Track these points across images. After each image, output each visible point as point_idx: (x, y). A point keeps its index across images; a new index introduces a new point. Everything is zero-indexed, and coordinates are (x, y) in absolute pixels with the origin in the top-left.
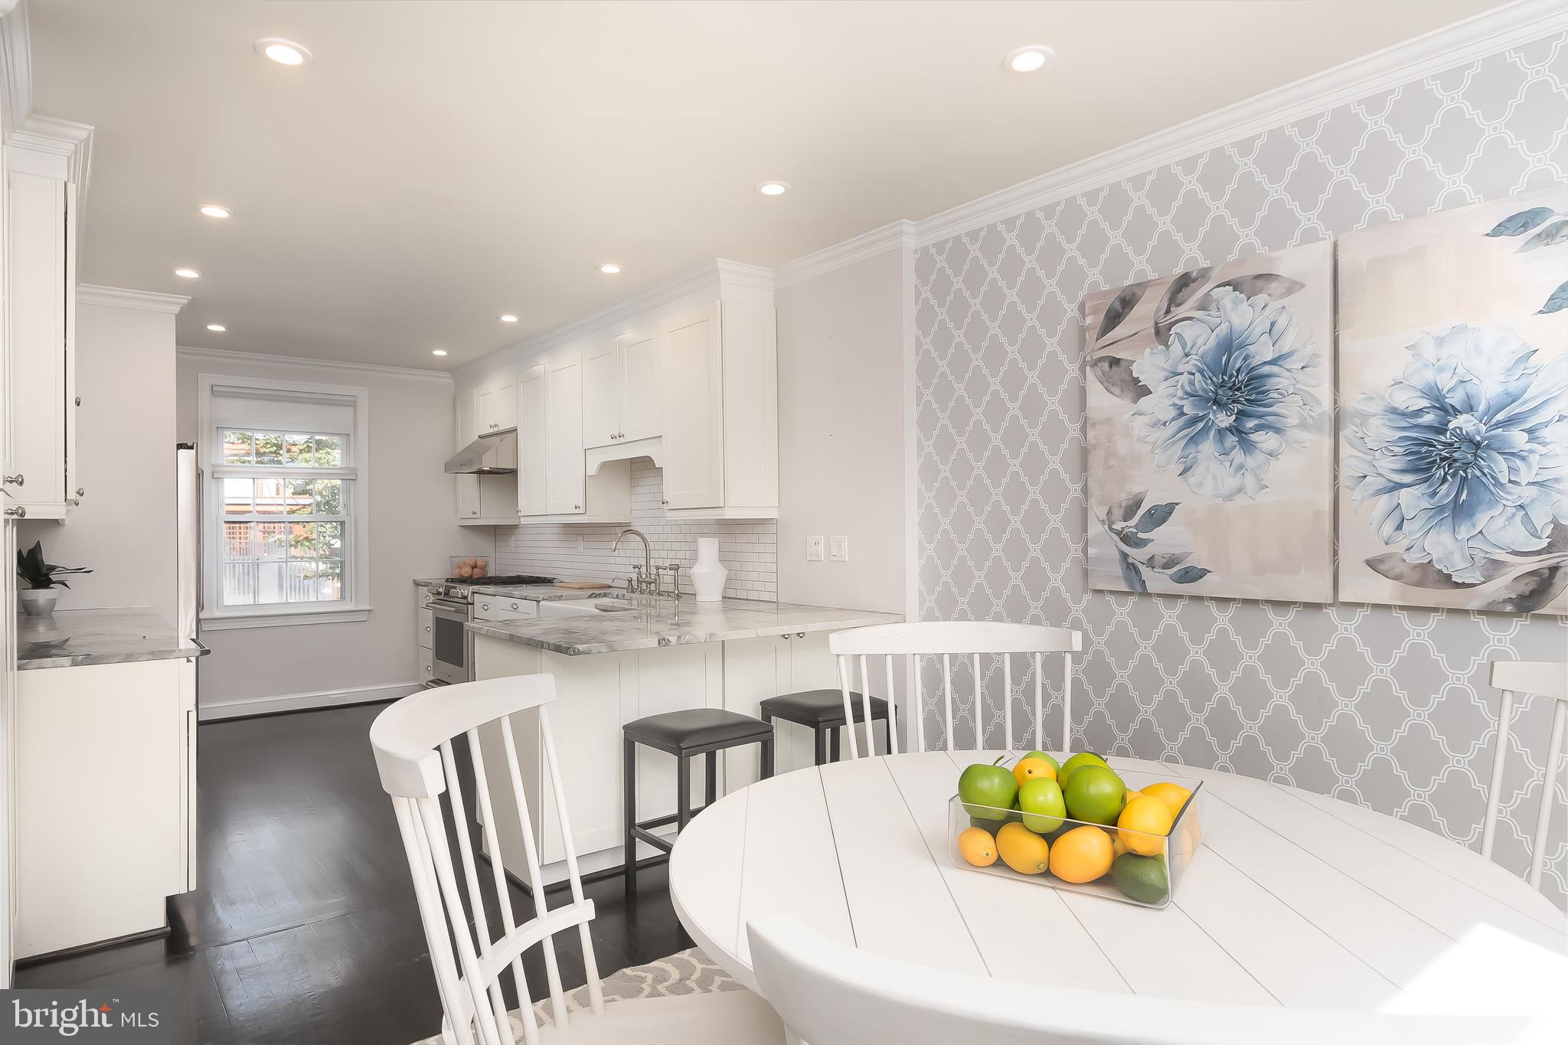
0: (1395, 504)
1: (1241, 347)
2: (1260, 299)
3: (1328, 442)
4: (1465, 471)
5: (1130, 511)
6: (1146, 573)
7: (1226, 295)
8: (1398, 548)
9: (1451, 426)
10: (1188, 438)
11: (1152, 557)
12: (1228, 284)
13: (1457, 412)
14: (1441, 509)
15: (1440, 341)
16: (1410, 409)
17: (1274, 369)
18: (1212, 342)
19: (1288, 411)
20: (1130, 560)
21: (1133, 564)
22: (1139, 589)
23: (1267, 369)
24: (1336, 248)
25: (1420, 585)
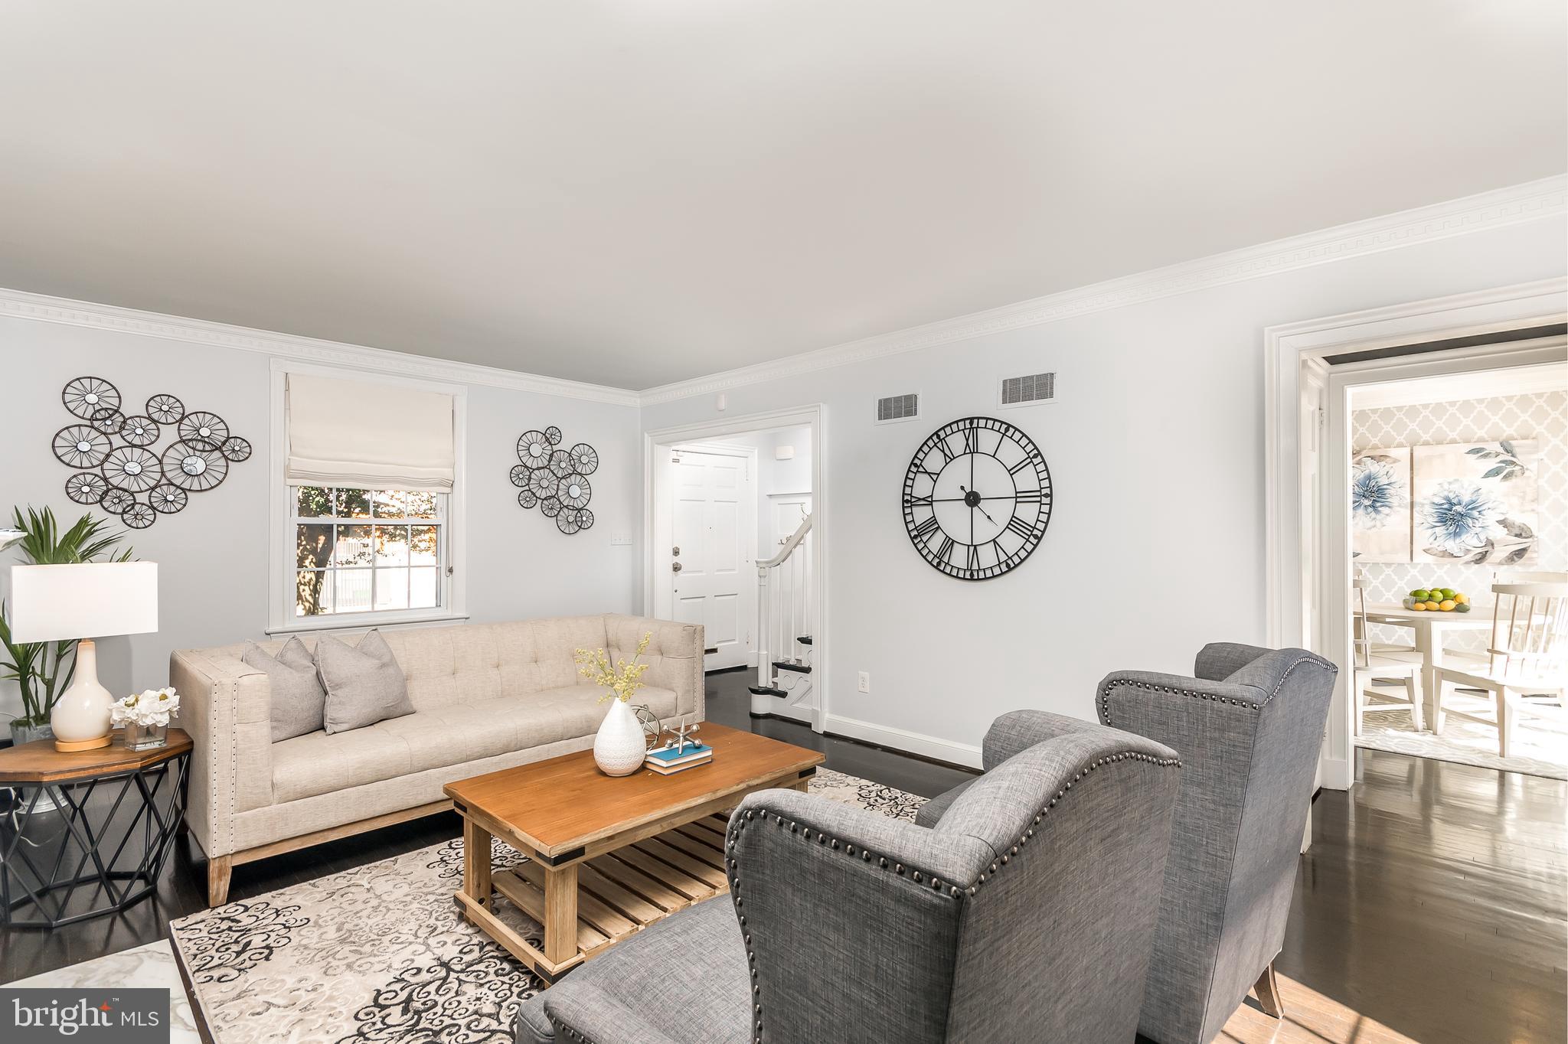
0: (1434, 532)
1: (1374, 478)
2: (1383, 463)
3: (1408, 512)
4: (1458, 523)
7: (1369, 461)
8: (1435, 546)
9: (1453, 509)
12: (1369, 457)
13: (1455, 505)
14: (1450, 534)
15: (1450, 483)
16: (1439, 503)
17: (1388, 487)
18: (1362, 476)
19: (1394, 501)
23: (1385, 487)
24: (1412, 450)
25: (1442, 557)
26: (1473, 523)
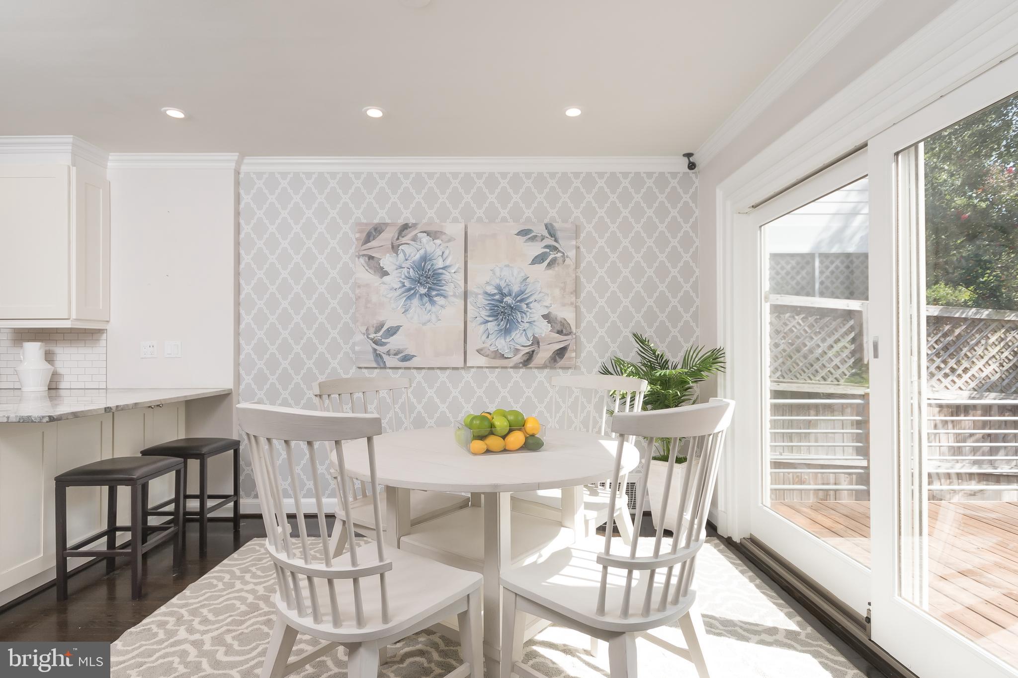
0: (486, 329)
1: (430, 260)
2: (438, 241)
3: (462, 302)
4: (508, 317)
5: (378, 329)
6: (385, 357)
7: (425, 238)
8: (487, 345)
9: (504, 300)
10: (407, 297)
11: (389, 351)
12: (425, 232)
13: (506, 295)
14: (501, 330)
15: (501, 269)
16: (492, 293)
17: (443, 271)
18: (418, 256)
19: (449, 289)
20: (378, 352)
21: (379, 354)
22: (382, 365)
23: (440, 271)
24: (466, 227)
25: (494, 358)
26: (522, 317)
